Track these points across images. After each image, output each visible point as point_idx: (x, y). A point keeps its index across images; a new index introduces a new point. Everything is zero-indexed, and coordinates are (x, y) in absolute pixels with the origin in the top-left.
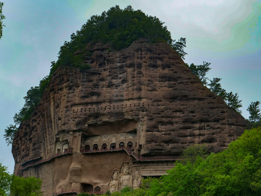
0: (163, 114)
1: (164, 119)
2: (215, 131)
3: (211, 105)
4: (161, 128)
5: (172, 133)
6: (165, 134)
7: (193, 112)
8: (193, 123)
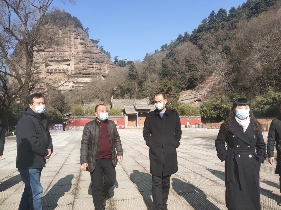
0: (81, 58)
1: (81, 60)
2: (101, 66)
3: (100, 56)
4: (80, 64)
5: (85, 66)
6: (82, 66)
7: (93, 58)
8: (93, 62)
